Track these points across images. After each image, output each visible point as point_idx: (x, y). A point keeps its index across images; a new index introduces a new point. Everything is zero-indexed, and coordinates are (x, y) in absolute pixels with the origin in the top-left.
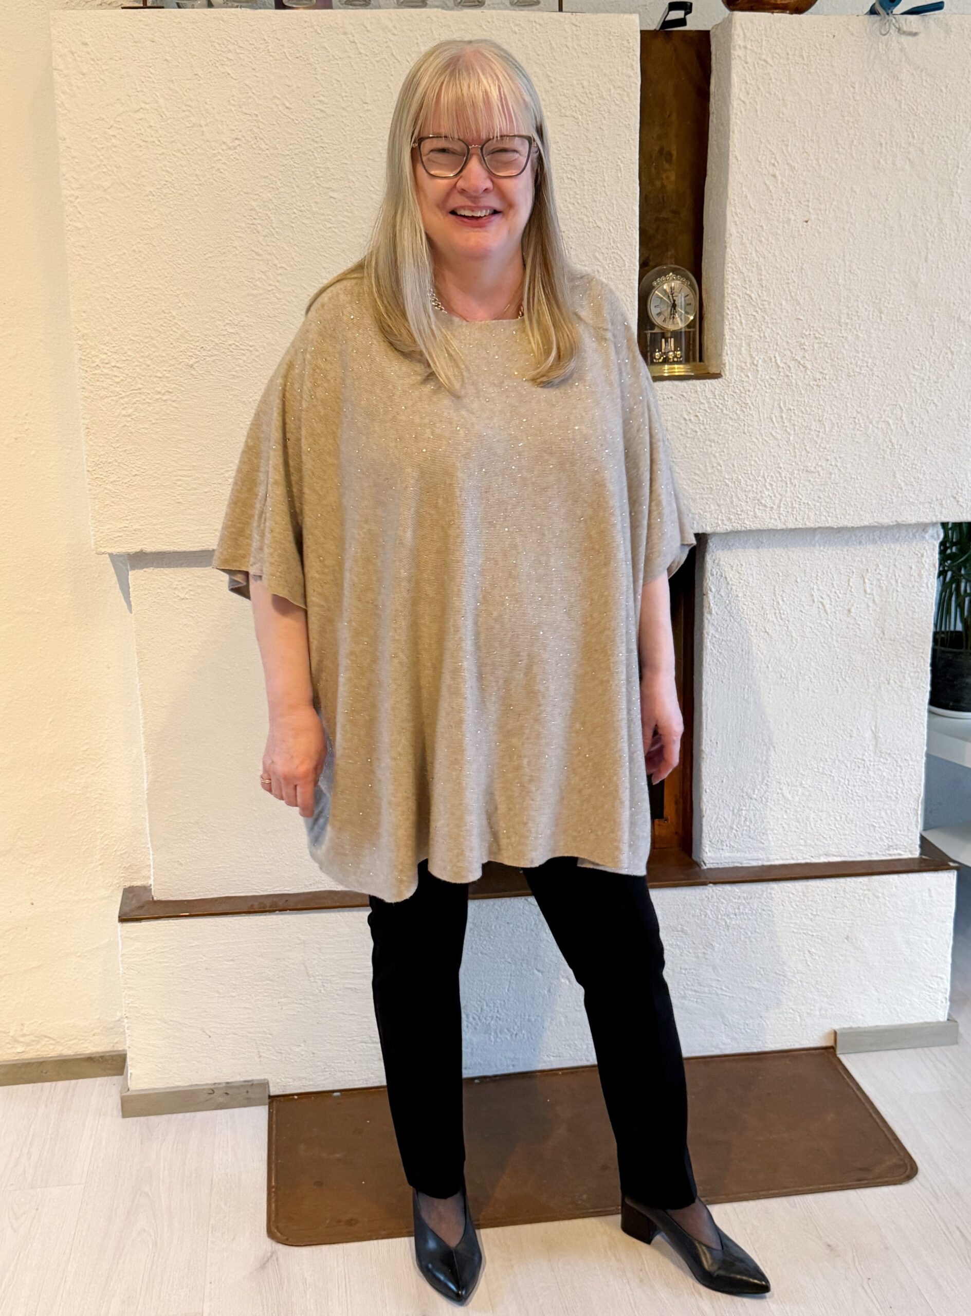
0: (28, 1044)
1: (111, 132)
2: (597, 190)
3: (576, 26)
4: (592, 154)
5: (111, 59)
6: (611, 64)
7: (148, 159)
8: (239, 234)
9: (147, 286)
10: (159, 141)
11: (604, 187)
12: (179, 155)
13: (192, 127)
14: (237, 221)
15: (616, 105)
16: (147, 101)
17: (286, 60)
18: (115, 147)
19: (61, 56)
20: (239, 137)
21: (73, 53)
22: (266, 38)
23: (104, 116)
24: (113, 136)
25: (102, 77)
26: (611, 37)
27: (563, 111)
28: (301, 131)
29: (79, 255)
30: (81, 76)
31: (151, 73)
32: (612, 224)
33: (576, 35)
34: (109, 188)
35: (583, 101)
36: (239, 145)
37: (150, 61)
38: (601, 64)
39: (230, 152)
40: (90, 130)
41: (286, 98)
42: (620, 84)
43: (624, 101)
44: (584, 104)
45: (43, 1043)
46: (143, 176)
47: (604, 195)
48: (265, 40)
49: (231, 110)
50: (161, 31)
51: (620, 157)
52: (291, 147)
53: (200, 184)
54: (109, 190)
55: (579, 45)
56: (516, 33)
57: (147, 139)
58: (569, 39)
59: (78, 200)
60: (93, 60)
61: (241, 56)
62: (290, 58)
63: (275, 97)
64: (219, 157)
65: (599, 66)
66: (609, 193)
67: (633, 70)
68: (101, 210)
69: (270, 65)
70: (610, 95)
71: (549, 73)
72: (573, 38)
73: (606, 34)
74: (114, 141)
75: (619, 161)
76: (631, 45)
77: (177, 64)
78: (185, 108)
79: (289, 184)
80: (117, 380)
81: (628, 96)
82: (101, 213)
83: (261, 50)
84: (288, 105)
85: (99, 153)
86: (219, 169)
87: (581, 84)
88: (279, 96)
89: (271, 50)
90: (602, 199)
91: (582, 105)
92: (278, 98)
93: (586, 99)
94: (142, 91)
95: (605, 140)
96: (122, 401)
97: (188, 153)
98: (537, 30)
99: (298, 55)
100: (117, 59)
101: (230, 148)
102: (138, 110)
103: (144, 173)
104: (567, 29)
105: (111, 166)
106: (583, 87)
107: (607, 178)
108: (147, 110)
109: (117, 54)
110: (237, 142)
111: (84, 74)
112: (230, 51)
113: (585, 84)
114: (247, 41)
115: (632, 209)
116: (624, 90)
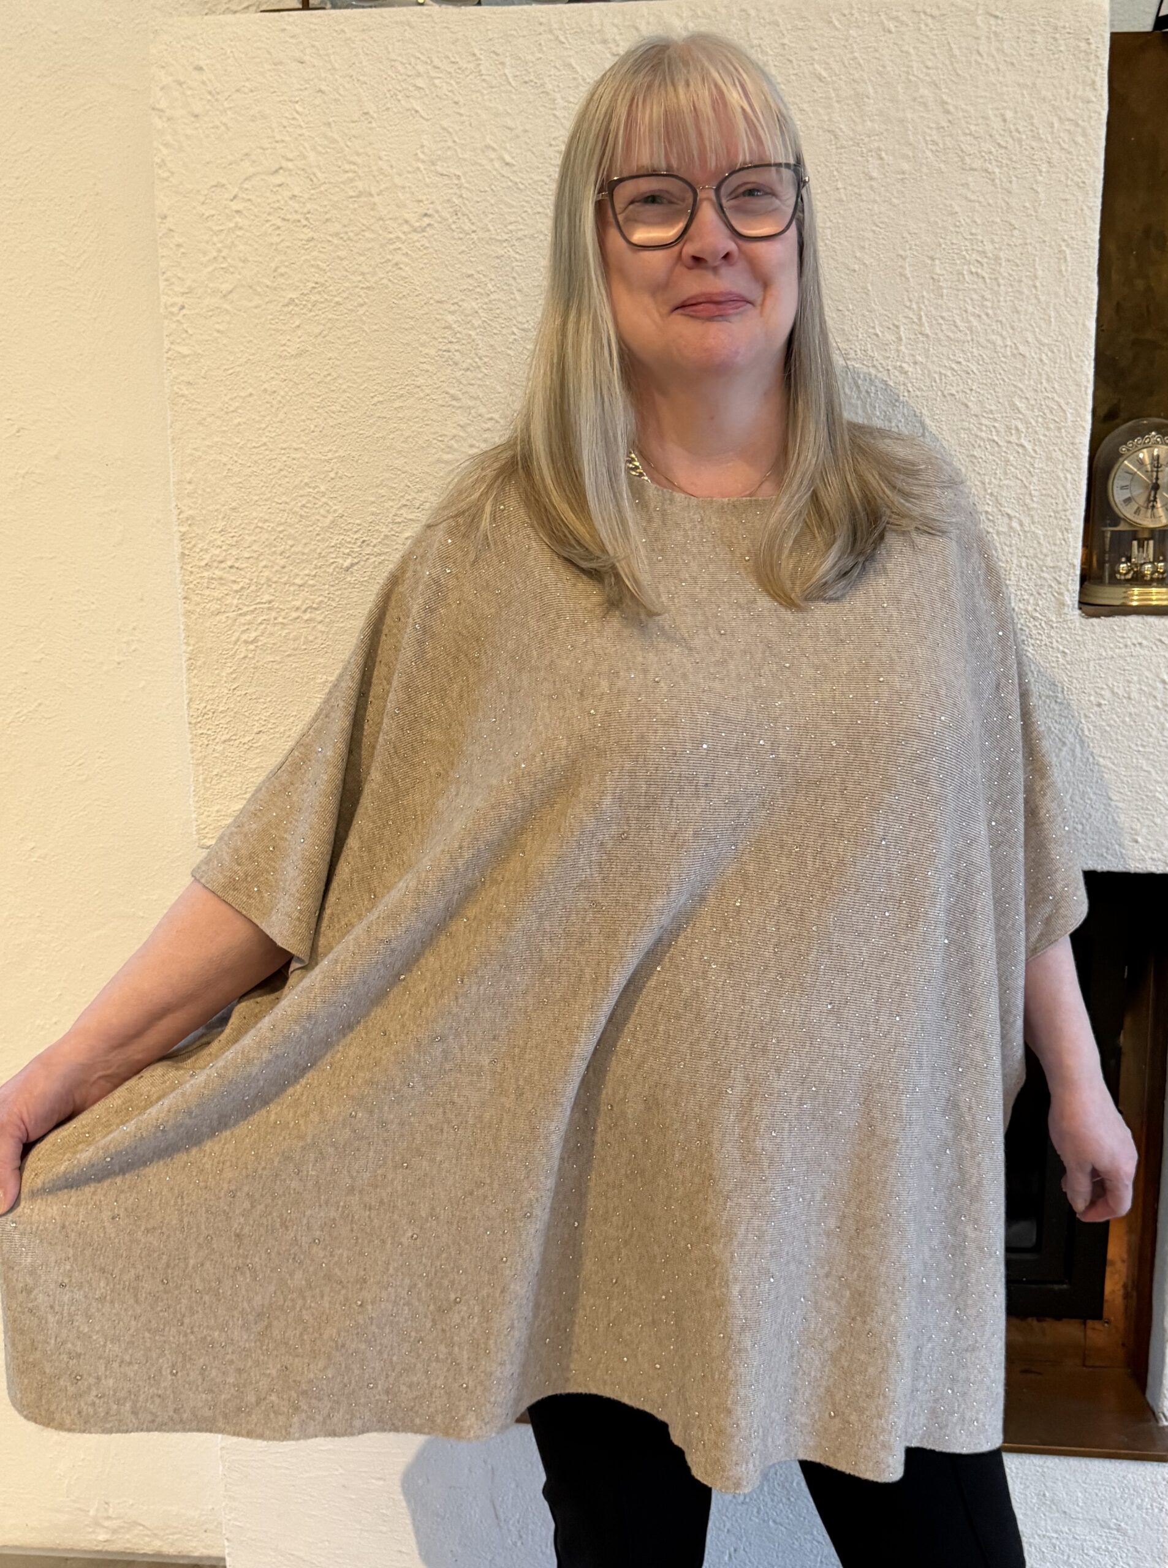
0: (114, 1531)
1: (235, 206)
2: (1021, 293)
3: (996, 17)
4: (1016, 232)
5: (238, 91)
6: (1056, 82)
7: (288, 247)
8: (425, 366)
9: (284, 446)
10: (307, 219)
11: (1035, 287)
12: (336, 241)
13: (358, 197)
14: (423, 345)
15: (1063, 149)
16: (290, 156)
17: (510, 88)
18: (241, 228)
19: (162, 89)
20: (430, 212)
21: (180, 84)
22: (477, 51)
23: (224, 181)
24: (237, 212)
25: (224, 120)
26: (1058, 36)
27: (968, 160)
28: (527, 202)
29: (182, 396)
30: (193, 119)
31: (297, 112)
32: (1046, 349)
33: (995, 33)
34: (231, 292)
35: (1003, 143)
36: (429, 225)
37: (297, 93)
38: (1039, 81)
39: (415, 236)
40: (203, 203)
41: (505, 149)
42: (1071, 115)
43: (1076, 143)
44: (1006, 148)
45: (136, 1532)
46: (282, 275)
47: (1034, 301)
48: (474, 55)
49: (418, 169)
50: (313, 46)
51: (1066, 237)
52: (510, 227)
53: (368, 288)
54: (230, 297)
55: (999, 50)
56: (890, 32)
57: (288, 217)
58: (983, 40)
59: (184, 311)
60: (210, 93)
61: (437, 81)
62: (513, 83)
63: (488, 147)
64: (398, 244)
65: (1034, 84)
66: (1042, 298)
67: (1095, 90)
68: (217, 326)
69: (482, 94)
70: (1052, 133)
71: (945, 97)
72: (988, 38)
73: (1049, 29)
74: (238, 219)
75: (1063, 244)
76: (1093, 47)
77: (337, 96)
78: (347, 167)
79: (505, 287)
80: (236, 587)
81: (1084, 134)
82: (218, 331)
83: (467, 73)
84: (508, 158)
85: (215, 239)
86: (397, 264)
87: (1002, 115)
88: (495, 146)
89: (483, 72)
90: (1030, 309)
91: (1003, 151)
92: (494, 150)
93: (1011, 141)
94: (283, 141)
95: (1040, 210)
96: (242, 620)
97: (349, 239)
98: (927, 25)
99: (527, 79)
100: (246, 90)
101: (415, 231)
102: (276, 171)
103: (282, 270)
104: (980, 23)
105: (233, 259)
106: (1005, 121)
107: (1040, 273)
108: (290, 170)
109: (247, 84)
110: (426, 220)
111: (196, 116)
112: (419, 75)
113: (1009, 115)
114: (447, 57)
115: (1084, 325)
116: (1077, 125)
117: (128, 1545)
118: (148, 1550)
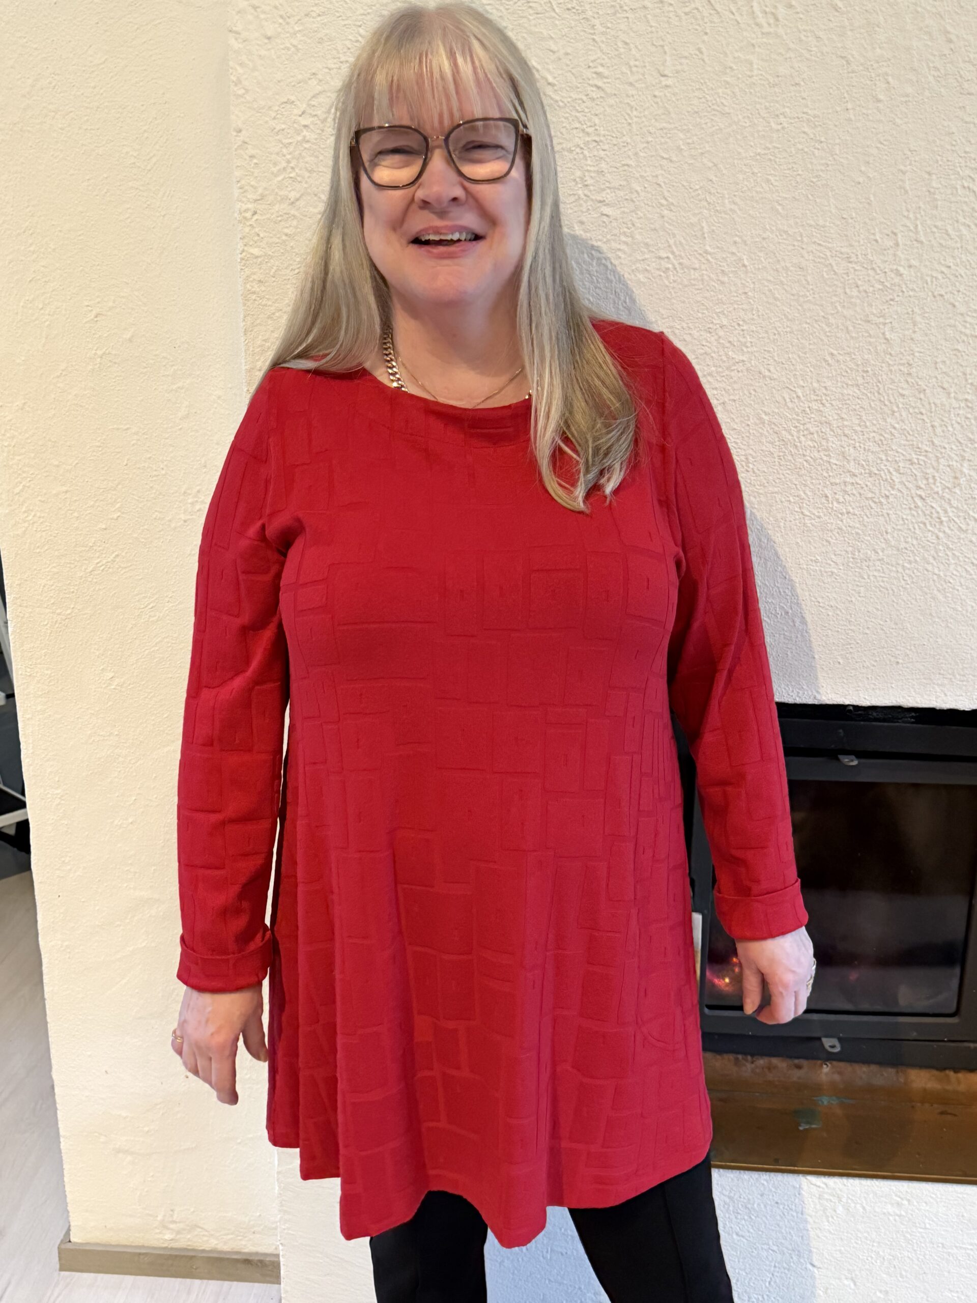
1: (303, 121)
21: (255, 8)
23: (293, 98)
24: (305, 126)
74: (305, 133)
85: (285, 151)
117: (189, 1243)
118: (207, 1247)
